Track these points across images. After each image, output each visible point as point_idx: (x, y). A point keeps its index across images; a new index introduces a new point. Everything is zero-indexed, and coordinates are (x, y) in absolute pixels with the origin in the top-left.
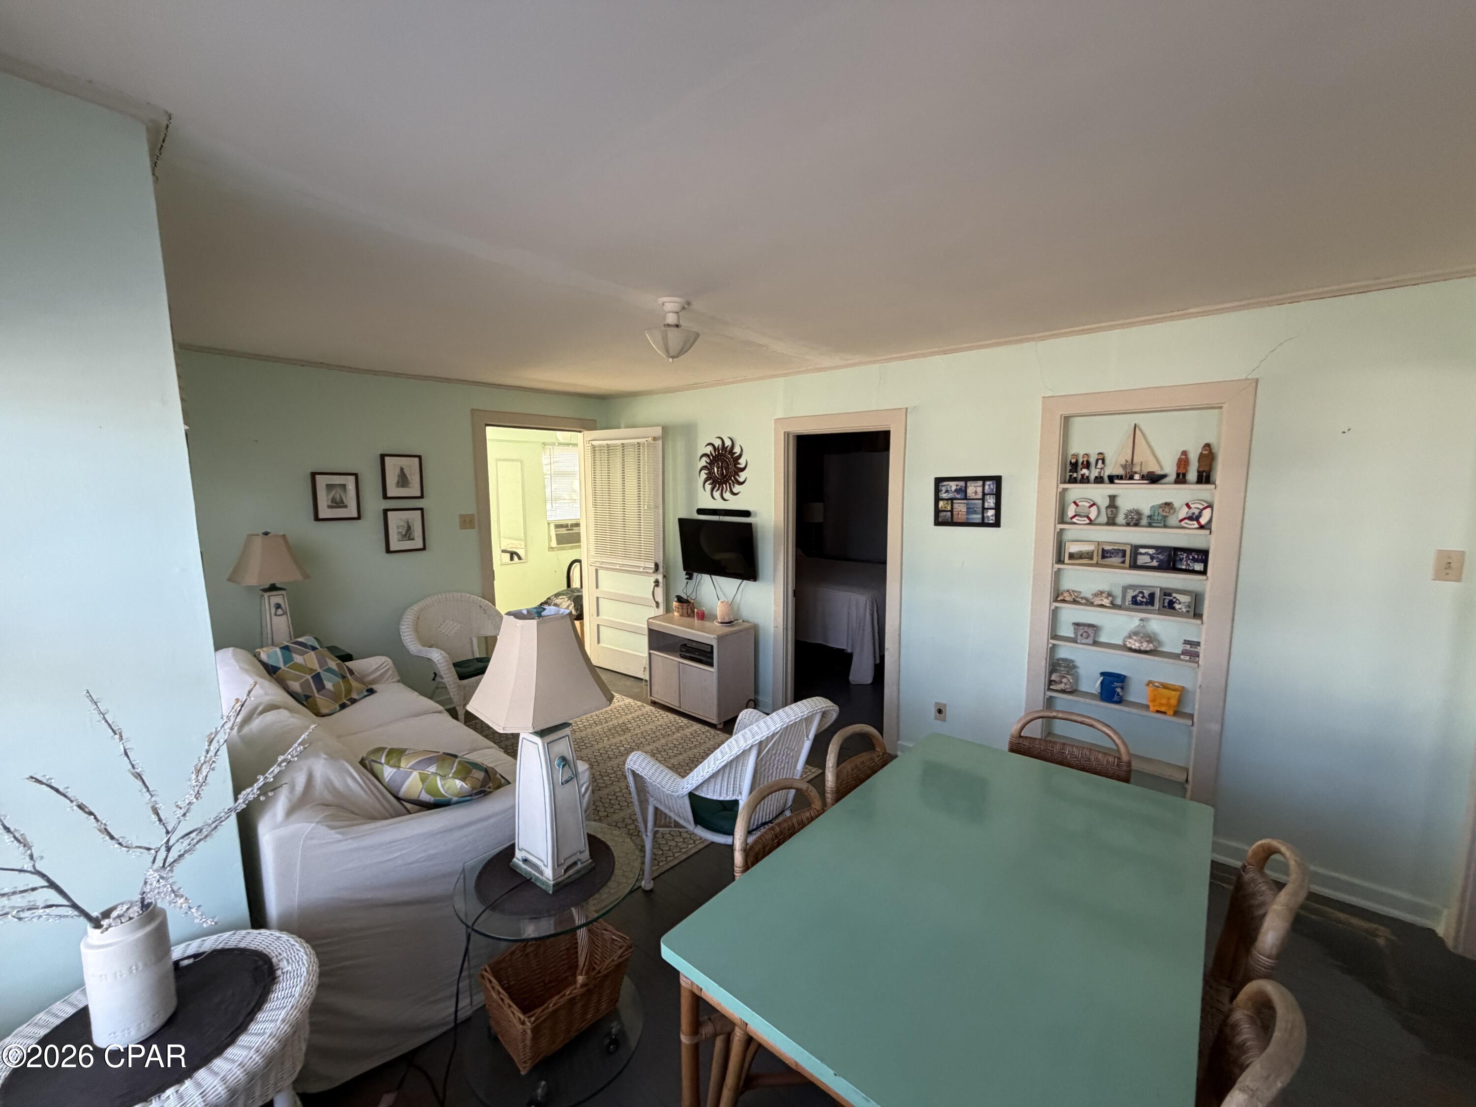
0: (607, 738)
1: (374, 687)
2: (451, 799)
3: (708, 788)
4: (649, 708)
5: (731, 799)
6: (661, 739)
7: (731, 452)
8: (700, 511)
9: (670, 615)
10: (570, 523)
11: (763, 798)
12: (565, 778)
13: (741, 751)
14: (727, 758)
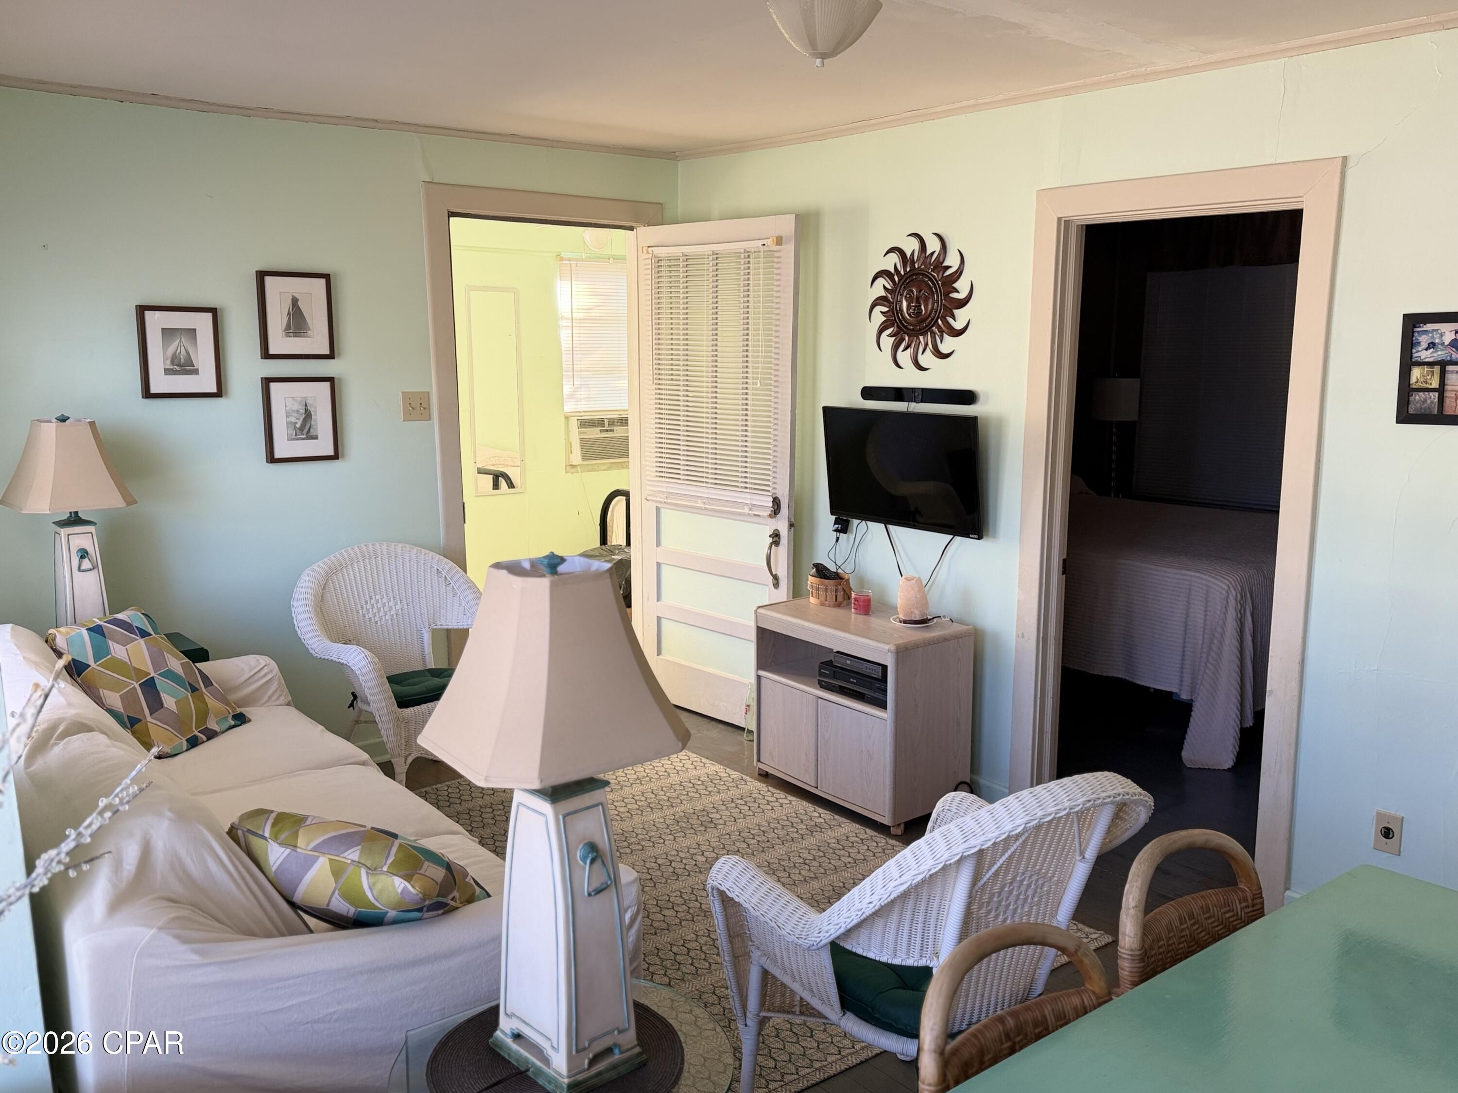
0: (671, 837)
1: (246, 711)
2: (387, 912)
3: (870, 938)
4: (756, 786)
5: (916, 964)
6: (776, 847)
7: (940, 266)
8: (868, 393)
9: (801, 602)
10: (606, 416)
11: (980, 959)
12: (596, 884)
13: (941, 866)
14: (910, 878)
